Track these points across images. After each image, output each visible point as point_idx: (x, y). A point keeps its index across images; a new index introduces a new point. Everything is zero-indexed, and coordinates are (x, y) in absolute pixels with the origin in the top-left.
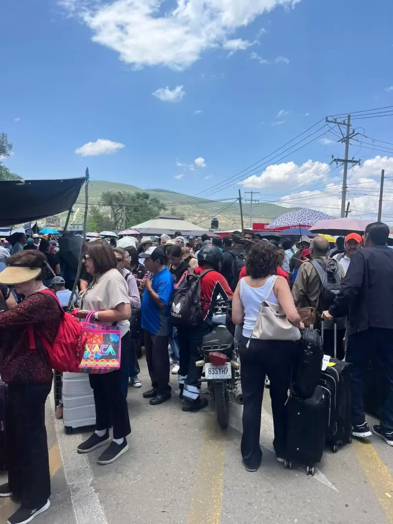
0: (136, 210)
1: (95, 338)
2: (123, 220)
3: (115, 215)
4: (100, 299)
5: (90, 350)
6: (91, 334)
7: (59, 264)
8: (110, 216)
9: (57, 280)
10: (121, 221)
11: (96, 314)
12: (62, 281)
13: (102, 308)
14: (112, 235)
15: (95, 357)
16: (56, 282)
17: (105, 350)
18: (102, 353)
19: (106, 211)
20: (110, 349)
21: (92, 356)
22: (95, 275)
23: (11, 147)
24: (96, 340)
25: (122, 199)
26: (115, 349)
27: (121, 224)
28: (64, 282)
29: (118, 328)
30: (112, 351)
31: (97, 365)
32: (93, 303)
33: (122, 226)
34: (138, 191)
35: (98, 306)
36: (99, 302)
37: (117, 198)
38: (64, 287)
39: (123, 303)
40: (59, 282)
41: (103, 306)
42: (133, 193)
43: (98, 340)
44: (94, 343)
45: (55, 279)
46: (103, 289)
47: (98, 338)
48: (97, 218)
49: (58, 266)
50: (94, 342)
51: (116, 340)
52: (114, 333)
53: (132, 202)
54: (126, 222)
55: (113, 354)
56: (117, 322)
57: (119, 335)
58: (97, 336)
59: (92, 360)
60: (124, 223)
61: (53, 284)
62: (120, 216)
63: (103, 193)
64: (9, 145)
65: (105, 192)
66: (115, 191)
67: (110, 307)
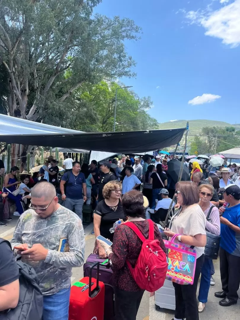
0: (225, 138)
1: (177, 255)
2: (215, 145)
3: (210, 142)
4: (183, 226)
5: (172, 263)
6: (174, 251)
7: (167, 180)
8: (207, 141)
9: (164, 191)
10: (214, 145)
11: (180, 237)
12: (167, 192)
13: (184, 233)
14: (206, 158)
15: (175, 270)
16: (163, 192)
17: (183, 266)
18: (181, 269)
19: (204, 139)
20: (187, 267)
21: (173, 269)
22: (183, 206)
23: (152, 103)
24: (177, 256)
25: (215, 132)
26: (191, 267)
27: (214, 147)
28: (168, 193)
29: (194, 251)
30: (188, 269)
31: (176, 277)
32: (178, 227)
33: (214, 148)
34: (228, 126)
35: (182, 231)
36: (182, 228)
37: (212, 131)
38: (167, 196)
39: (201, 234)
40: (165, 193)
41: (185, 232)
42: (224, 127)
43: (179, 257)
44: (175, 259)
45: (162, 191)
46: (187, 219)
47: (178, 255)
48: (198, 143)
49: (166, 181)
50: (176, 257)
51: (192, 261)
52: (192, 255)
53: (222, 133)
54: (217, 146)
55: (189, 271)
56: (194, 246)
57: (195, 257)
58: (179, 254)
59: (173, 272)
60: (216, 146)
61: (161, 194)
62: (213, 142)
63: (203, 128)
64: (151, 102)
65: (205, 127)
66: (211, 126)
67: (190, 234)
